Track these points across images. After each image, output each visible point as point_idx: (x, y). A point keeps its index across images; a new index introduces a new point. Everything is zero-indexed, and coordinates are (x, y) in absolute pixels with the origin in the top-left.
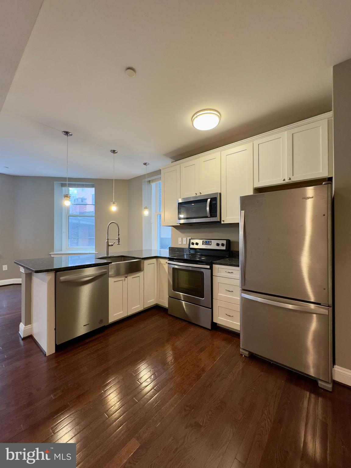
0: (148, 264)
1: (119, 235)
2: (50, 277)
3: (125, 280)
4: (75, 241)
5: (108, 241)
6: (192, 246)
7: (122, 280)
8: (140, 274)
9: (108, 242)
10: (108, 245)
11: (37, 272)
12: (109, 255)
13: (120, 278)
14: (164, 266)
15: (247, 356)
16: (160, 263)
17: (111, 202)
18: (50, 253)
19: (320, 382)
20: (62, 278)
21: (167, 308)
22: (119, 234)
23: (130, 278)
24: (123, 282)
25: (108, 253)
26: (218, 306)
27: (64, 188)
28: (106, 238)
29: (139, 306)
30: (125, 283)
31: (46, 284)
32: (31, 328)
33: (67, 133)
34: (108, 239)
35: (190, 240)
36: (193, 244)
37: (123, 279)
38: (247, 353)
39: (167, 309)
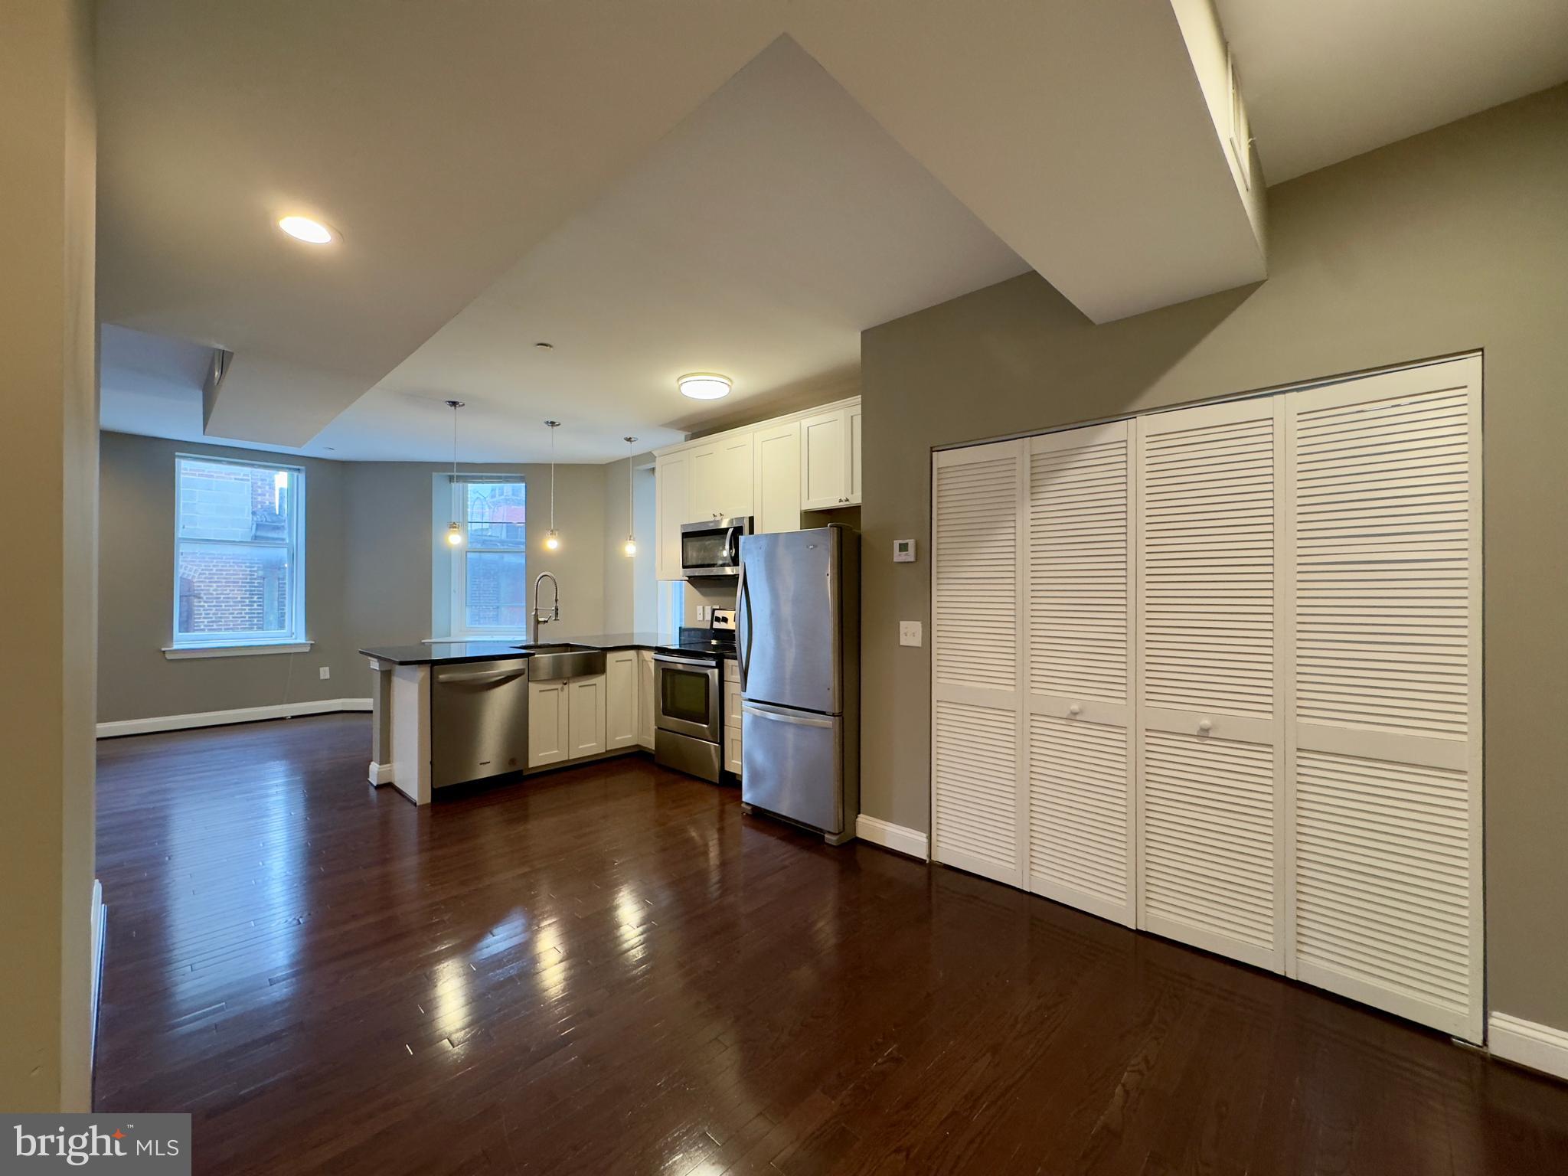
0: (617, 661)
1: (556, 601)
2: (423, 673)
3: (562, 689)
4: (490, 611)
5: (536, 613)
6: (716, 625)
7: (557, 689)
8: (599, 680)
9: (536, 616)
10: (538, 622)
11: (402, 663)
12: (540, 643)
13: (555, 684)
14: (649, 663)
15: (750, 813)
16: (644, 660)
17: (548, 530)
18: (423, 641)
19: (826, 836)
20: (442, 677)
21: (653, 753)
22: (558, 598)
23: (574, 686)
24: (560, 692)
25: (536, 639)
26: (732, 740)
27: (454, 485)
28: (533, 607)
29: (595, 744)
30: (564, 695)
31: (417, 685)
32: (390, 770)
33: (454, 404)
34: (536, 609)
35: (713, 611)
36: (718, 619)
37: (559, 686)
38: (749, 808)
39: (650, 754)
